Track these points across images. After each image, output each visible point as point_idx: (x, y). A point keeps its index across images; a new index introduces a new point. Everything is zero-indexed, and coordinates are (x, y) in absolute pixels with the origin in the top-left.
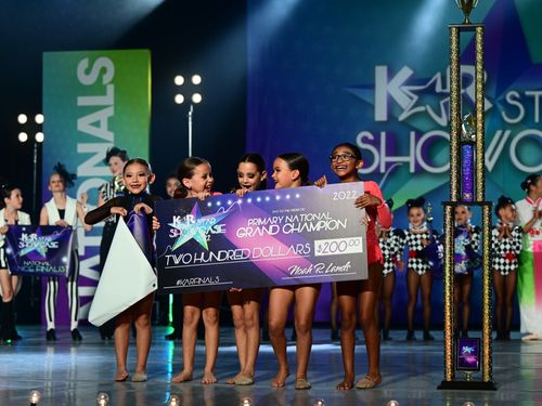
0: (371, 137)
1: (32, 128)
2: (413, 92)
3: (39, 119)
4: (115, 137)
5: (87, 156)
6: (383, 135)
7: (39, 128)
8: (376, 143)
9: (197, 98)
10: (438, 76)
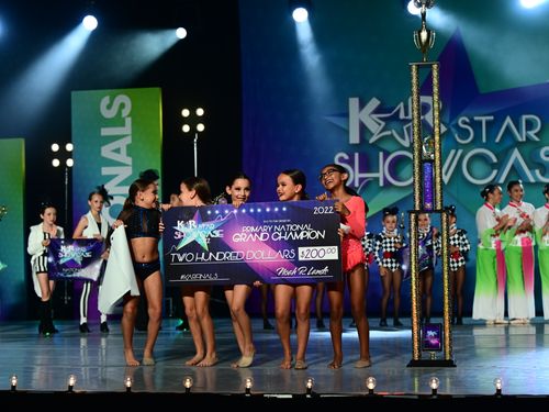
0: (346, 157)
1: (63, 155)
2: (381, 119)
3: (69, 147)
4: (133, 161)
5: (110, 178)
6: (357, 155)
7: (69, 155)
8: (351, 162)
9: (201, 127)
10: (402, 105)
